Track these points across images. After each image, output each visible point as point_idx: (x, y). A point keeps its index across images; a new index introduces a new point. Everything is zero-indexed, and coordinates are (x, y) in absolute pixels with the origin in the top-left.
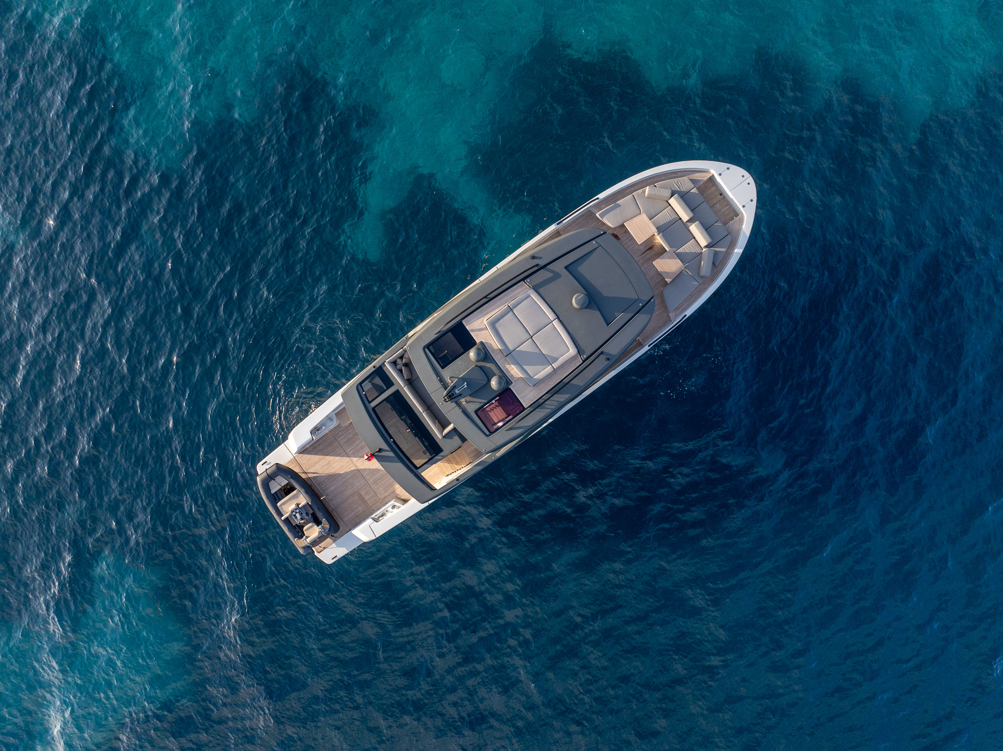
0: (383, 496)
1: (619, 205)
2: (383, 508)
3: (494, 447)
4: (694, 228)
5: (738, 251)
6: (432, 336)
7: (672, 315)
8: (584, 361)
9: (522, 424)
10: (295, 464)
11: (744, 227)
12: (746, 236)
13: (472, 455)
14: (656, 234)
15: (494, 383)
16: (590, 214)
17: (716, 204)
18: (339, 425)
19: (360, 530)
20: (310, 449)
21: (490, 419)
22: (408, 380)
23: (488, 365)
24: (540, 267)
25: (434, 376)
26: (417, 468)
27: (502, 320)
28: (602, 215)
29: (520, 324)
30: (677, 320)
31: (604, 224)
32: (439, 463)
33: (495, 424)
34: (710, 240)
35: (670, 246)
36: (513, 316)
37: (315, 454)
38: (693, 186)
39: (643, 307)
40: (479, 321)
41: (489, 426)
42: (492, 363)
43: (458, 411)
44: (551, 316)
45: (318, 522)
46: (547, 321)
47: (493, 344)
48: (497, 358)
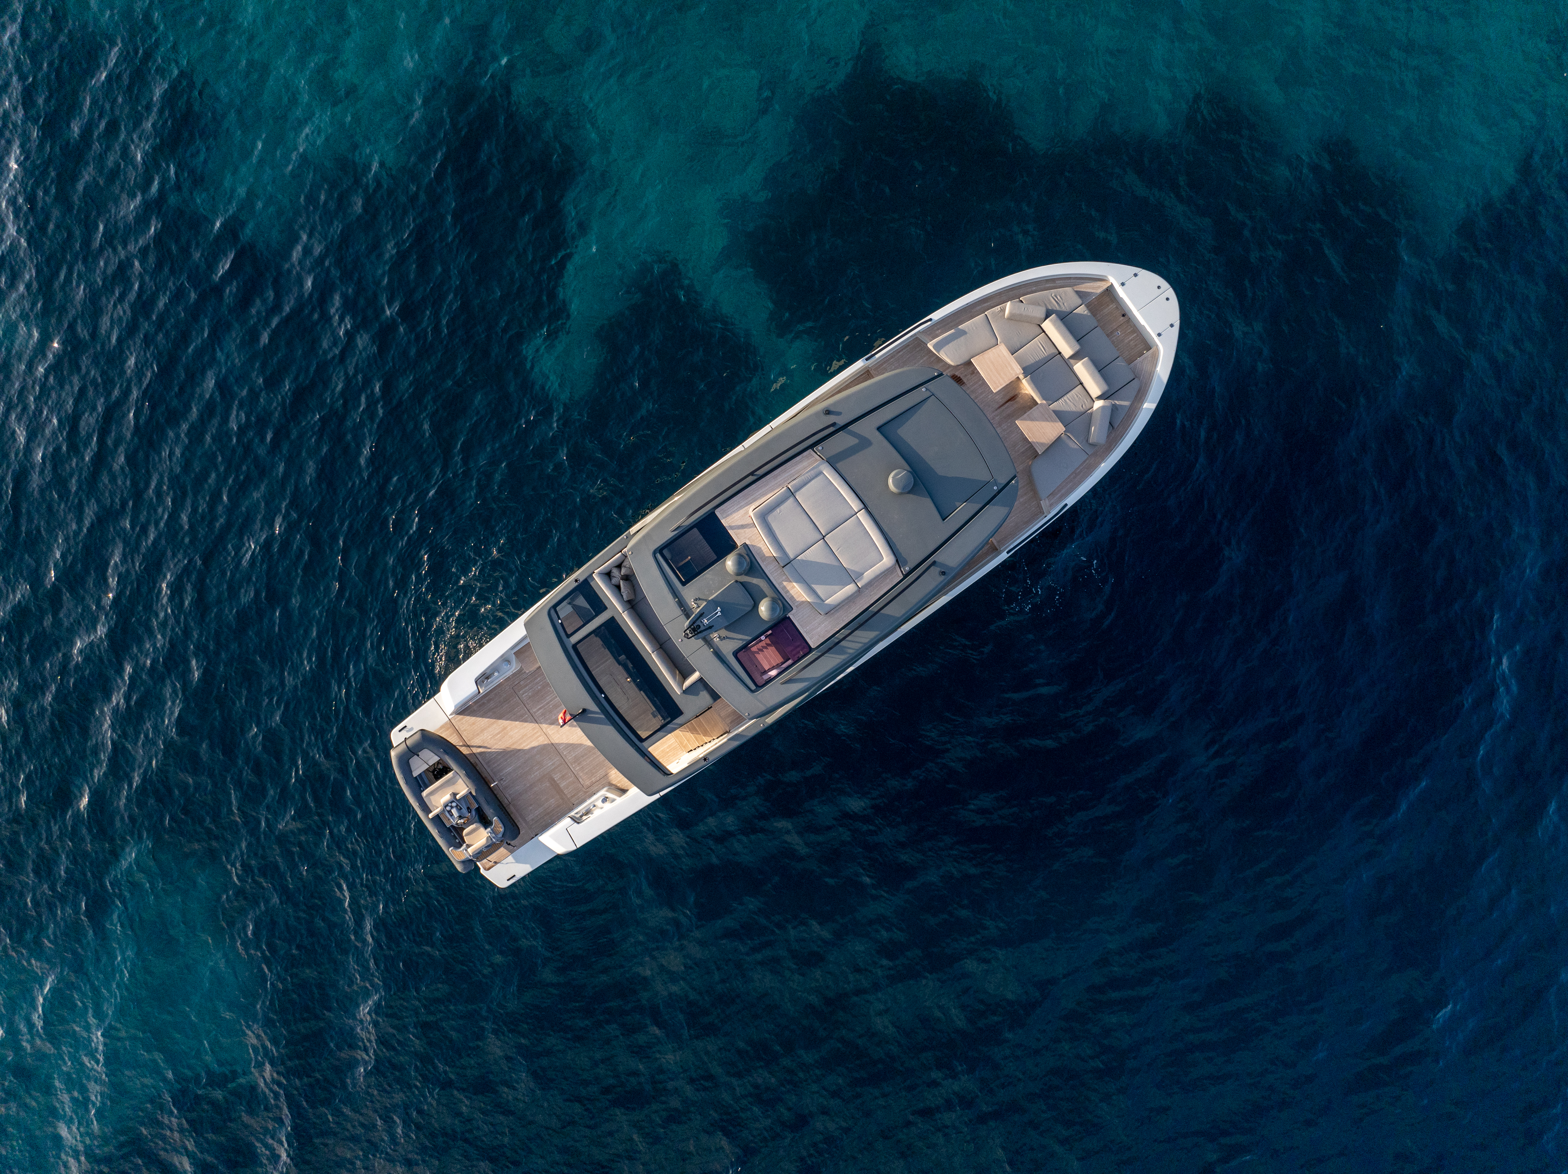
0: (588, 783)
1: (964, 333)
2: (589, 802)
3: (762, 709)
4: (1081, 369)
5: (1149, 406)
6: (668, 534)
7: (1044, 504)
8: (905, 576)
9: (808, 673)
10: (451, 730)
11: (1158, 369)
12: (1162, 382)
13: (728, 720)
14: (1021, 377)
15: (763, 609)
16: (918, 344)
17: (1116, 330)
18: (520, 672)
19: (551, 836)
20: (475, 707)
21: (757, 665)
22: (629, 602)
23: (755, 581)
24: (837, 427)
25: (670, 596)
26: (642, 740)
27: (778, 510)
28: (938, 346)
29: (805, 516)
30: (1052, 512)
31: (939, 360)
32: (677, 731)
33: (765, 672)
34: (1105, 388)
35: (1044, 398)
36: (796, 504)
37: (482, 716)
38: (1079, 301)
39: (999, 492)
40: (742, 512)
41: (757, 676)
42: (762, 578)
43: (708, 652)
44: (855, 504)
45: (485, 822)
46: (848, 513)
47: (765, 550)
48: (770, 569)
